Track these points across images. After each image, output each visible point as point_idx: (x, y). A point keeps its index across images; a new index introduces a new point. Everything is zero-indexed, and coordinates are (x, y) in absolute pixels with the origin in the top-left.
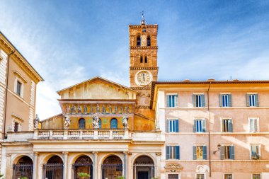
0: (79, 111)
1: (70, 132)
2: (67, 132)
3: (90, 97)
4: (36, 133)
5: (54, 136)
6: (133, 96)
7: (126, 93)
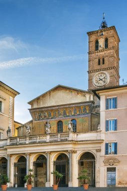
0: (45, 116)
1: (30, 138)
2: (28, 138)
3: (53, 104)
4: (9, 141)
5: (20, 142)
6: (90, 97)
7: (84, 96)
